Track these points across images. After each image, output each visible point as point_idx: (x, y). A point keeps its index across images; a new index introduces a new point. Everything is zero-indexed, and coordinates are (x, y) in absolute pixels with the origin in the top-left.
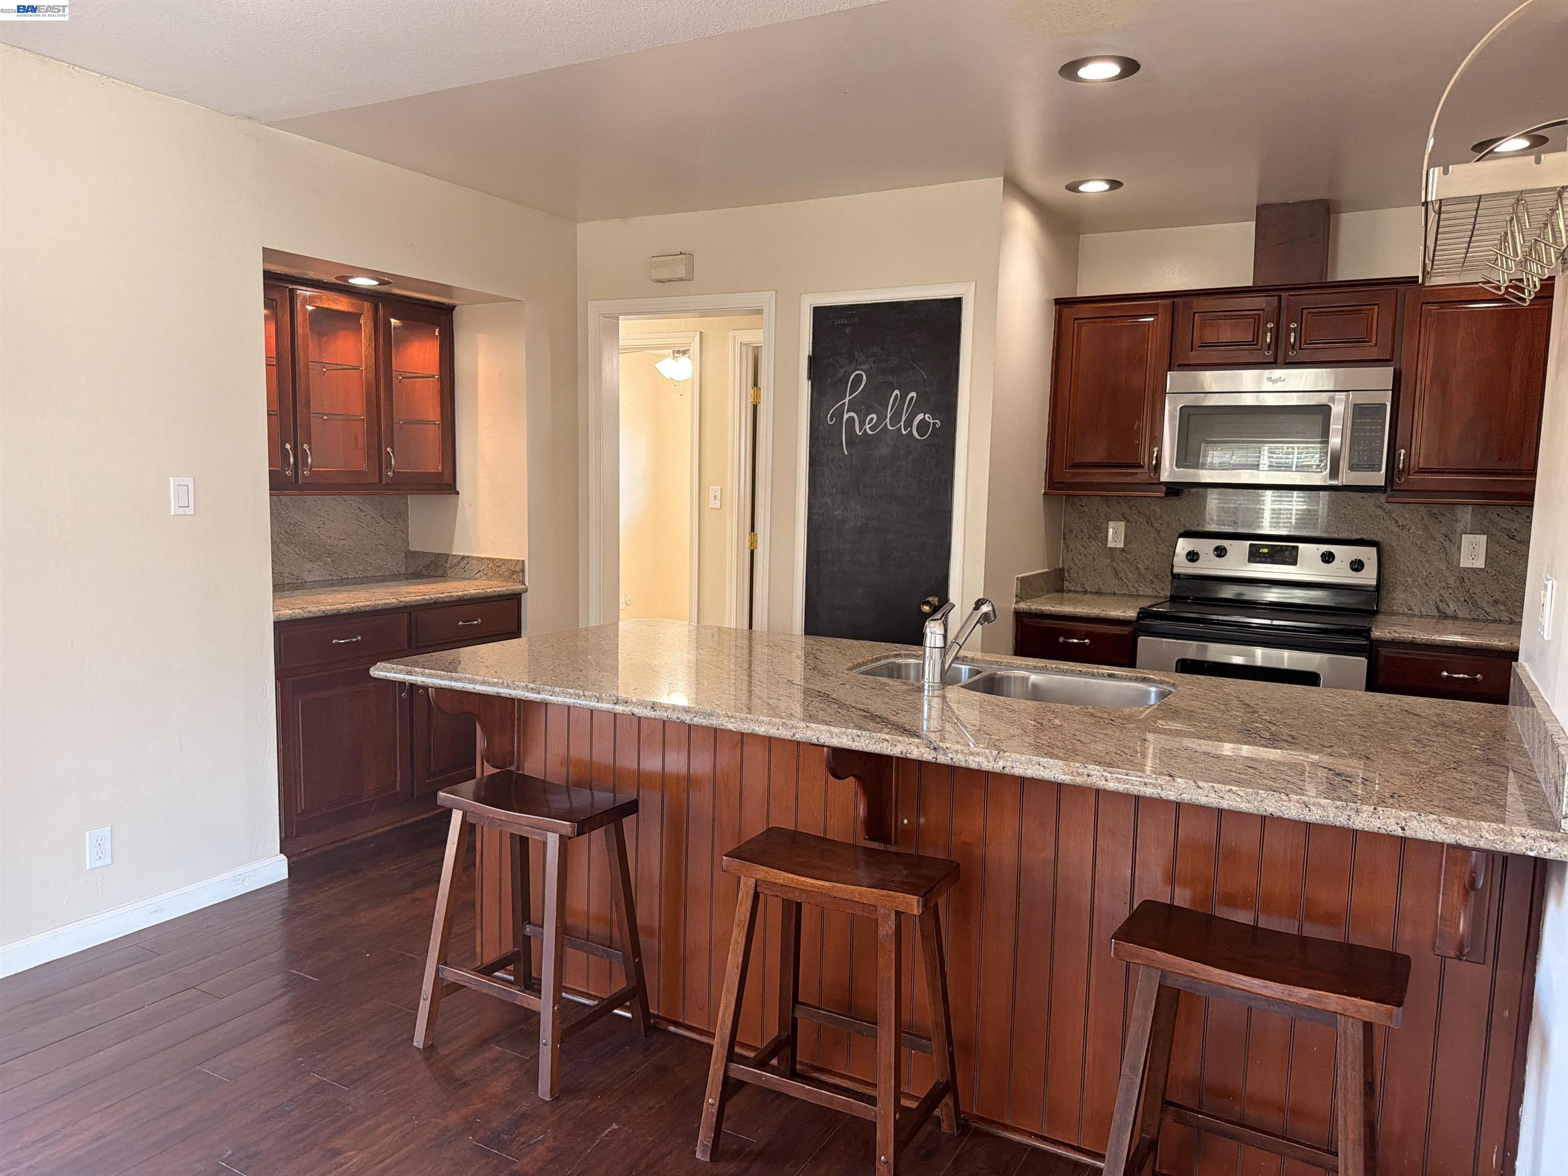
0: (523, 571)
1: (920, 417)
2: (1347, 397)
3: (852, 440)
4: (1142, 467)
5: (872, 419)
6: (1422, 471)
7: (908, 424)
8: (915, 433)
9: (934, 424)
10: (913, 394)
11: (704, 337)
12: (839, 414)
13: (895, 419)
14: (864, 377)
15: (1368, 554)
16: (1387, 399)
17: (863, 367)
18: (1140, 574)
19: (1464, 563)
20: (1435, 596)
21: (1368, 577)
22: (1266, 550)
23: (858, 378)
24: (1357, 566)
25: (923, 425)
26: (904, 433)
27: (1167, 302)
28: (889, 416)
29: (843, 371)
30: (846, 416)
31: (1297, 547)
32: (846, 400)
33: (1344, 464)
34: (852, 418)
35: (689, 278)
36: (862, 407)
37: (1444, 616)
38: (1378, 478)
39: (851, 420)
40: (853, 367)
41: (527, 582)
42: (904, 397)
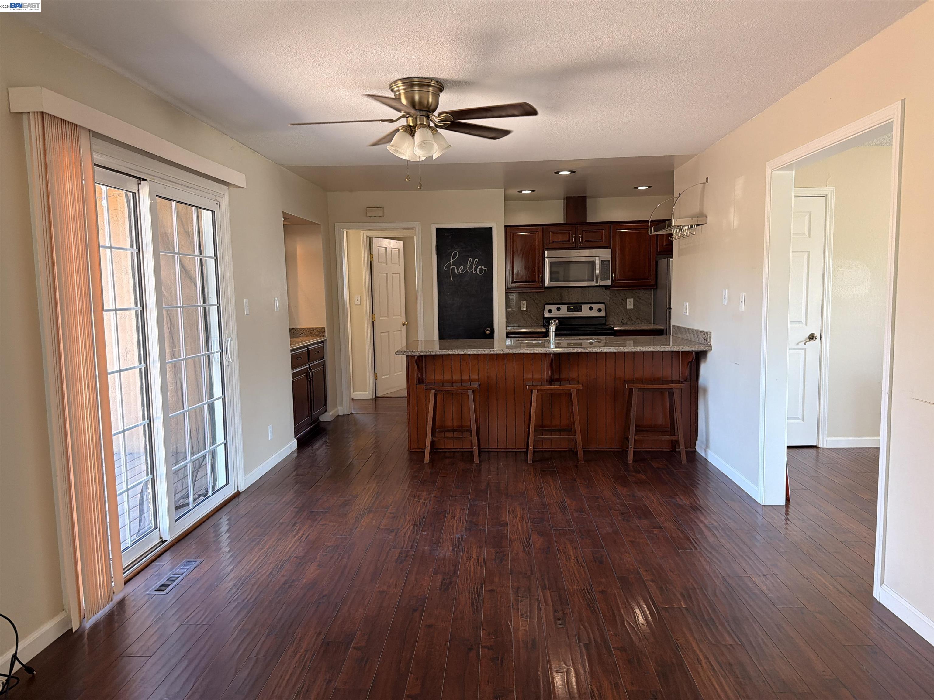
0: (324, 331)
1: (480, 267)
2: (599, 258)
3: (454, 275)
4: (537, 282)
5: (462, 268)
6: (619, 280)
7: (476, 269)
8: (478, 272)
9: (485, 269)
10: (477, 259)
11: (348, 233)
12: (449, 266)
13: (471, 268)
14: (458, 254)
15: (602, 306)
16: (610, 258)
17: (457, 250)
18: (532, 319)
19: (628, 308)
20: (621, 318)
21: (603, 314)
22: (572, 308)
23: (456, 254)
24: (600, 310)
25: (481, 270)
26: (474, 272)
27: (541, 227)
28: (468, 267)
29: (450, 251)
30: (451, 267)
31: (581, 306)
32: (451, 261)
33: (599, 279)
34: (454, 268)
35: (383, 216)
36: (457, 264)
37: (623, 324)
38: (609, 283)
39: (453, 269)
40: (453, 250)
41: (326, 336)
42: (473, 261)
